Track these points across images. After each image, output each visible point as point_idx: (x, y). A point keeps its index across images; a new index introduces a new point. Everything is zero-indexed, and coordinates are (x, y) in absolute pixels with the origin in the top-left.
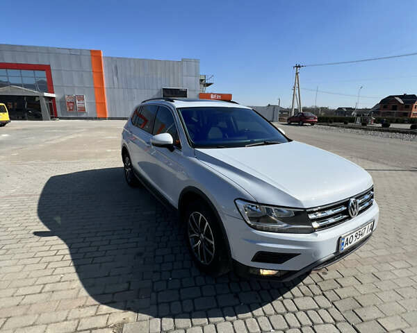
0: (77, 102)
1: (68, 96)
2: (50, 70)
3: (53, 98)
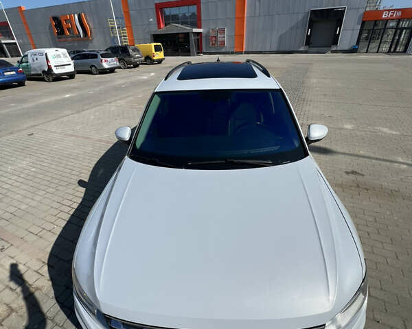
0: (219, 36)
1: (213, 30)
2: (200, 3)
3: (200, 33)
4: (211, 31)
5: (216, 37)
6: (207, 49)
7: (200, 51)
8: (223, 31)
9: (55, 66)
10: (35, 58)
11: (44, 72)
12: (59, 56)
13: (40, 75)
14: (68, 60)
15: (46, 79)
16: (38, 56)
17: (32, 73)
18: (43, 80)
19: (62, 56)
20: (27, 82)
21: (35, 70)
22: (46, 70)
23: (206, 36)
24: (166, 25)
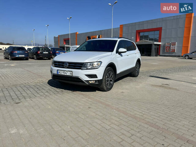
1: (168, 43)
2: (161, 29)
3: (160, 45)
4: (166, 44)
5: (170, 47)
6: (163, 54)
7: (158, 54)
8: (174, 44)
10: (72, 49)
16: (74, 48)
23: (163, 47)
24: (140, 40)
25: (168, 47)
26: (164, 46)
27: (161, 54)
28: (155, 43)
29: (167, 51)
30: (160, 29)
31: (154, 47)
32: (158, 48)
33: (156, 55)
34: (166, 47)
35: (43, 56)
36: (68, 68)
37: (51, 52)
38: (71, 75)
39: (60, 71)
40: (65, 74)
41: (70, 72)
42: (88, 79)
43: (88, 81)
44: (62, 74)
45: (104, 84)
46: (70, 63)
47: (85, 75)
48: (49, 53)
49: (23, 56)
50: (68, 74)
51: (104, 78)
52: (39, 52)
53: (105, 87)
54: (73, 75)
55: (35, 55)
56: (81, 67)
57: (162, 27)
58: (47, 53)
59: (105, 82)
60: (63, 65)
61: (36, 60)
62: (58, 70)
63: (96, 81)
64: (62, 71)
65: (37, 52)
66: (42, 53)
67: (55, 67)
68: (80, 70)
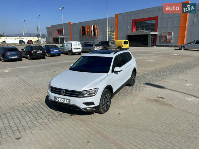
0: (168, 36)
1: (164, 33)
2: (158, 19)
3: (156, 35)
4: (163, 33)
5: (166, 37)
6: (159, 44)
7: (154, 44)
8: (170, 34)
9: (74, 49)
10: (67, 45)
11: (69, 51)
12: (76, 45)
13: (67, 52)
14: (80, 46)
15: (69, 54)
16: (68, 44)
17: (65, 51)
18: (68, 54)
19: (78, 45)
20: (61, 55)
21: (66, 50)
22: (70, 50)
23: (159, 37)
24: (136, 30)
25: (164, 37)
26: (161, 36)
27: (157, 44)
28: (152, 33)
29: (163, 41)
30: (156, 18)
31: (150, 37)
32: (154, 38)
33: (153, 46)
34: (163, 37)
35: (37, 55)
36: (65, 95)
37: (45, 51)
38: (68, 103)
39: (57, 98)
40: (63, 102)
41: (67, 100)
42: (85, 106)
43: (85, 109)
44: (59, 101)
45: (101, 107)
46: (67, 91)
47: (83, 103)
48: (43, 52)
49: (17, 57)
50: (65, 102)
51: (101, 102)
52: (33, 52)
53: (102, 110)
54: (71, 103)
55: (28, 54)
56: (78, 95)
57: (158, 17)
58: (41, 52)
59: (102, 106)
60: (60, 92)
61: (30, 59)
62: (55, 97)
63: (93, 108)
64: (59, 99)
65: (30, 52)
66: (35, 52)
67: (52, 92)
68: (78, 98)
